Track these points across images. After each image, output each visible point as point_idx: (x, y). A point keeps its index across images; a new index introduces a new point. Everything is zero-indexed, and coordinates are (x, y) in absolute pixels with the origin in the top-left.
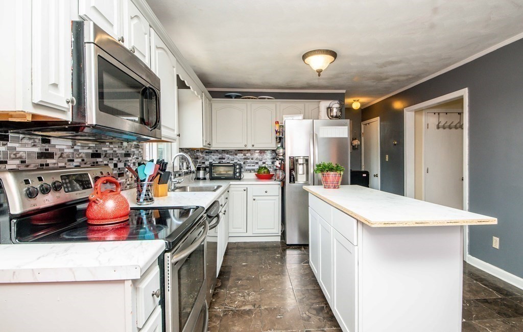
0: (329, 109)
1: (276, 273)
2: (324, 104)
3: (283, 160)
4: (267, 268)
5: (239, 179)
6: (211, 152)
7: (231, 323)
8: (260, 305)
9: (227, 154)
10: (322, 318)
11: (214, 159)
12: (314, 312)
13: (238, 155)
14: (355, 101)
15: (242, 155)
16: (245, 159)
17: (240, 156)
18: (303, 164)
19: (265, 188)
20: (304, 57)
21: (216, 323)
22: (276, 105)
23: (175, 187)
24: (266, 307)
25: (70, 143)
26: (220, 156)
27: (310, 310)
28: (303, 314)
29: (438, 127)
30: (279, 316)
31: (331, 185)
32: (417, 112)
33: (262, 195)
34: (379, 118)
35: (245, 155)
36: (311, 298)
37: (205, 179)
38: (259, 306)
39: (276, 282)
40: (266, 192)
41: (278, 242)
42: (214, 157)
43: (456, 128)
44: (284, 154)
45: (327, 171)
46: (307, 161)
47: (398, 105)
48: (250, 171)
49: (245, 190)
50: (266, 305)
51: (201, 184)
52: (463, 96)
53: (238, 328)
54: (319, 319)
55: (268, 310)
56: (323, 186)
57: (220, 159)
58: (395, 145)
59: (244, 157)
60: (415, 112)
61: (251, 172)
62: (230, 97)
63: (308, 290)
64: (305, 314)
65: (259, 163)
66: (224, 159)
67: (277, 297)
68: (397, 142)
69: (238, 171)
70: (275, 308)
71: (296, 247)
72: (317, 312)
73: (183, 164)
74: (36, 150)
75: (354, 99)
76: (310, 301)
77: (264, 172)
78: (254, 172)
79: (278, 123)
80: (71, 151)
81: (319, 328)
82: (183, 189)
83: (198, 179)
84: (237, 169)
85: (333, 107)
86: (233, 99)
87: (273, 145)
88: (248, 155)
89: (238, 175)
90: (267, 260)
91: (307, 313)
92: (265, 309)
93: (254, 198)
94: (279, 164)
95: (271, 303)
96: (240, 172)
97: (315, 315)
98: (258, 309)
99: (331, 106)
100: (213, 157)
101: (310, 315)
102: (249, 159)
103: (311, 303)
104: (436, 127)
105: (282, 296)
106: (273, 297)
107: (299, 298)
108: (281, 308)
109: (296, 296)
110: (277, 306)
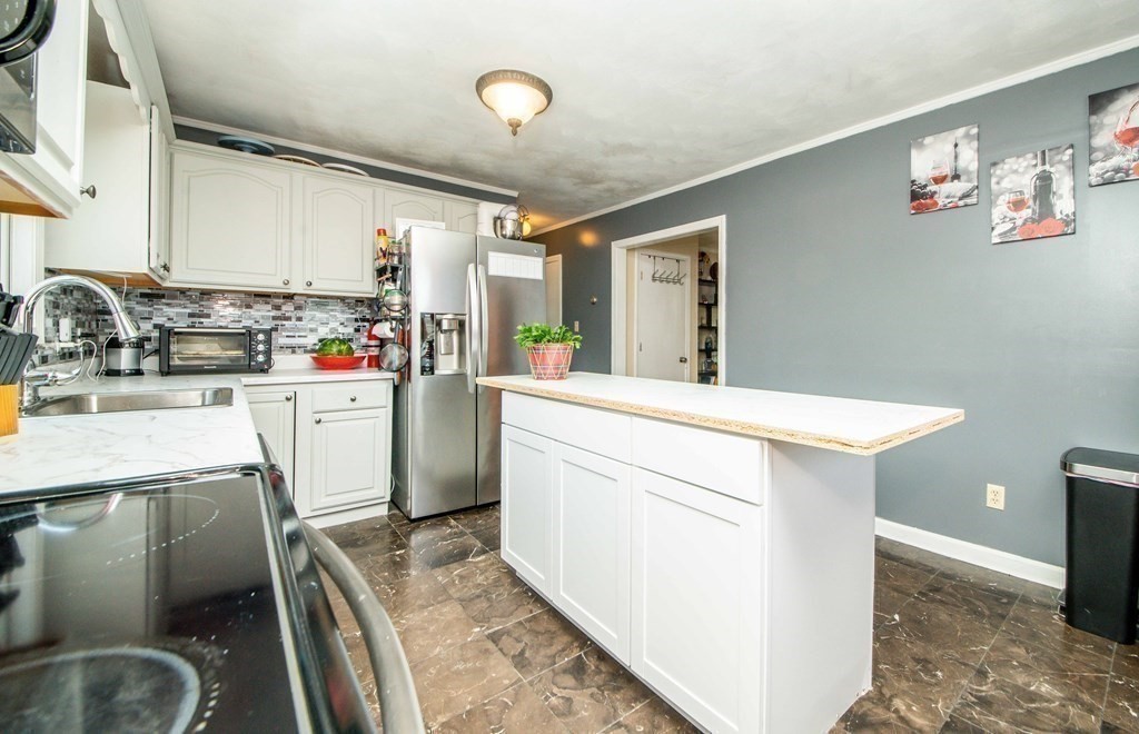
0: (499, 222)
1: (419, 602)
2: (488, 210)
3: (403, 321)
4: (388, 594)
5: (263, 369)
6: (163, 296)
10: (595, 690)
11: (172, 315)
12: (569, 681)
13: (257, 306)
15: (269, 307)
16: (276, 318)
17: (262, 310)
18: (451, 331)
19: (352, 390)
20: (481, 83)
22: (374, 192)
23: (36, 398)
24: (442, 719)
26: (193, 307)
27: (558, 679)
28: (547, 698)
29: (654, 279)
32: (631, 250)
33: (346, 408)
34: (560, 256)
35: (276, 308)
36: (540, 645)
37: (138, 372)
39: (431, 629)
40: (353, 400)
41: (382, 517)
42: (170, 311)
43: (675, 283)
44: (406, 307)
45: (549, 341)
46: (462, 324)
47: (588, 238)
48: (293, 349)
49: (288, 399)
50: (440, 713)
51: (125, 387)
52: (717, 227)
54: (592, 695)
55: (453, 728)
57: (191, 315)
58: (593, 303)
59: (274, 313)
60: (628, 250)
61: (294, 352)
62: (235, 148)
63: (520, 623)
64: (554, 695)
65: (320, 329)
66: (208, 316)
67: (458, 673)
68: (598, 299)
69: (261, 347)
71: (434, 520)
72: (576, 678)
73: (57, 324)
76: (542, 652)
77: (340, 352)
78: (306, 352)
79: (385, 234)
81: (606, 722)
82: (74, 405)
83: (113, 373)
84: (258, 343)
85: (507, 217)
87: (366, 287)
88: (288, 308)
89: (261, 358)
90: (377, 573)
91: (555, 690)
92: (443, 725)
93: (317, 417)
94: (392, 330)
95: (449, 701)
96: (268, 353)
97: (575, 689)
99: (502, 216)
100: (165, 309)
101: (565, 693)
102: (289, 319)
103: (549, 657)
104: (651, 278)
105: (469, 665)
106: (447, 677)
107: (514, 657)
108: (485, 705)
109: (505, 651)
110: (470, 703)
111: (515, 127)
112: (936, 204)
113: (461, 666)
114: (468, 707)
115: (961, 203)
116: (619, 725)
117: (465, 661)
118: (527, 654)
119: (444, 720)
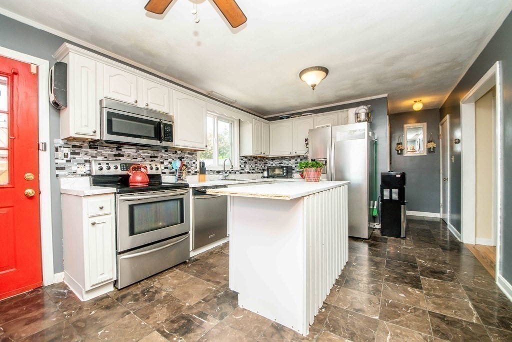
0: (356, 115)
2: (352, 112)
9: (284, 159)
14: (416, 102)
16: (296, 163)
17: (293, 161)
22: (313, 119)
25: (135, 151)
26: (280, 162)
31: (312, 179)
34: (448, 115)
35: (296, 160)
42: (276, 163)
46: (326, 162)
56: (306, 180)
57: (280, 163)
59: (295, 162)
62: (282, 118)
66: (282, 163)
74: (113, 153)
75: (416, 100)
80: (136, 154)
83: (264, 177)
84: (284, 170)
85: (360, 112)
86: (285, 120)
89: (285, 174)
111: (314, 86)
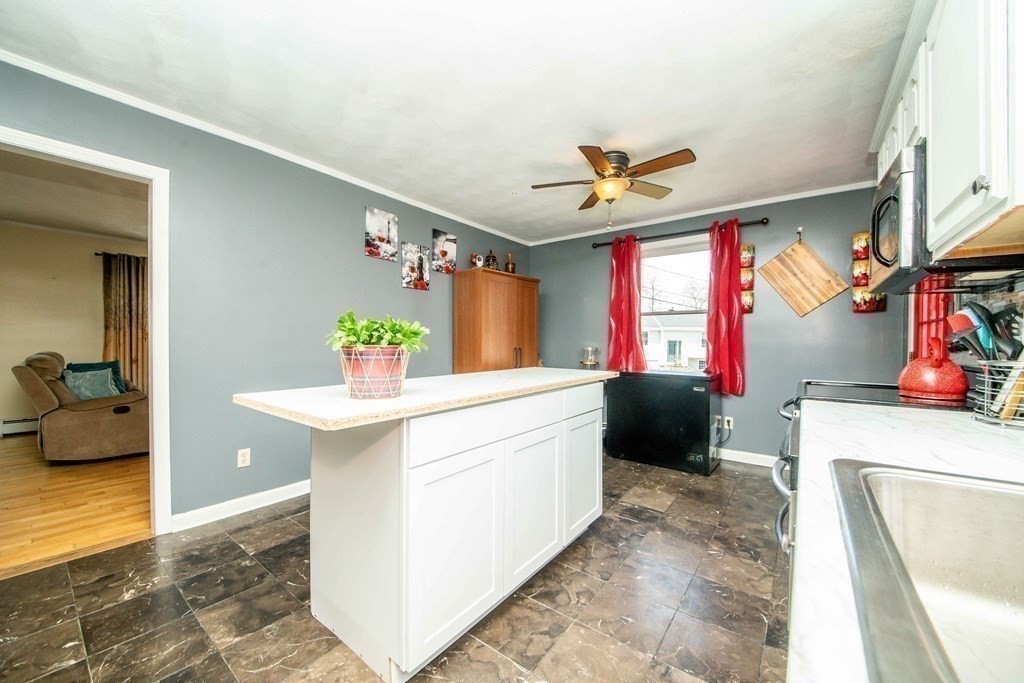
7: (734, 655)
8: (653, 667)
10: (563, 584)
12: (560, 597)
21: (771, 672)
24: (641, 656)
27: (562, 603)
28: (584, 605)
30: (627, 621)
36: (529, 624)
38: (655, 664)
50: (637, 660)
53: (721, 639)
55: (642, 645)
64: (578, 602)
67: (593, 670)
70: (623, 641)
72: (557, 595)
76: (538, 621)
81: (584, 576)
91: (573, 602)
92: (644, 651)
95: (623, 659)
98: (660, 660)
101: (573, 596)
103: (542, 614)
105: (579, 665)
106: (602, 675)
107: (552, 637)
108: (611, 635)
109: (548, 646)
110: (615, 644)
112: (379, 254)
113: (585, 672)
114: (620, 644)
115: (391, 258)
116: (584, 570)
117: (576, 672)
118: (546, 629)
119: (640, 653)
